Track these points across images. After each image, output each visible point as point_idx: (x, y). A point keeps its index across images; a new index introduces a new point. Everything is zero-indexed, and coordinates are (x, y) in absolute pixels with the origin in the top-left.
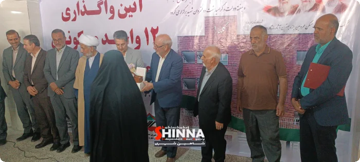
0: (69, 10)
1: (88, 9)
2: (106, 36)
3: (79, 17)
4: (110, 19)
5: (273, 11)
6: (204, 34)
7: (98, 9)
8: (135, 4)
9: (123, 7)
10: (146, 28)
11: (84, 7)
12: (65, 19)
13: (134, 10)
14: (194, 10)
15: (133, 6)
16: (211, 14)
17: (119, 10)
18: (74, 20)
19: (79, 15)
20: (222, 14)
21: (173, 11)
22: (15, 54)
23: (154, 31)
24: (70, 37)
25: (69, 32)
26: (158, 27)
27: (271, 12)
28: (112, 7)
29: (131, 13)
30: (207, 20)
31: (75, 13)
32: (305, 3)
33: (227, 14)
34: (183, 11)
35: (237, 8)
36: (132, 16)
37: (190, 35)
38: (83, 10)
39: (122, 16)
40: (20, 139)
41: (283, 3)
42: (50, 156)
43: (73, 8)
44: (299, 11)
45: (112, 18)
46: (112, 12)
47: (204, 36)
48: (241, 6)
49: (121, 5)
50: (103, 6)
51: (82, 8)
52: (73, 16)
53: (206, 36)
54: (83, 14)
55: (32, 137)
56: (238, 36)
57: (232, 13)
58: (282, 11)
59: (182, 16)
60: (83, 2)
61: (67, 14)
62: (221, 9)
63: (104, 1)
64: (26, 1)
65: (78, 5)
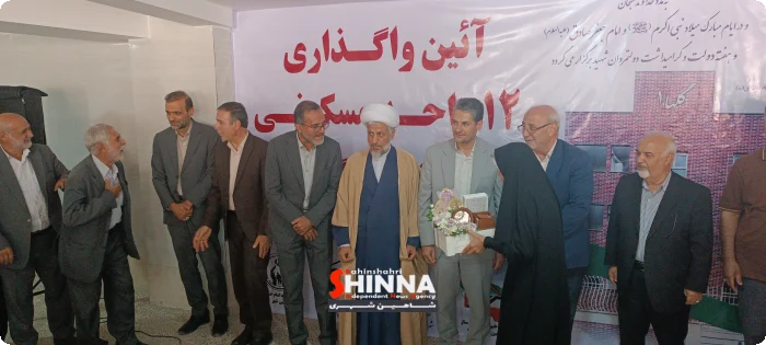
0: (304, 49)
1: (350, 48)
3: (327, 65)
4: (401, 70)
6: (631, 110)
7: (375, 48)
8: (465, 40)
9: (436, 47)
10: (489, 95)
11: (342, 43)
12: (291, 68)
13: (462, 54)
14: (611, 56)
15: (459, 44)
17: (425, 52)
18: (315, 69)
19: (327, 59)
20: (682, 66)
21: (557, 56)
22: (183, 145)
23: (509, 100)
25: (300, 96)
26: (517, 90)
28: (408, 45)
29: (453, 60)
30: (641, 78)
31: (317, 54)
33: (691, 67)
34: (584, 59)
35: (719, 56)
36: (455, 66)
38: (338, 50)
39: (431, 65)
40: (185, 331)
43: (314, 44)
45: (407, 68)
46: (409, 55)
47: (632, 114)
48: (727, 52)
49: (432, 41)
50: (387, 43)
51: (334, 45)
52: (311, 62)
53: (637, 114)
54: (336, 57)
56: (715, 114)
57: (707, 66)
59: (579, 69)
60: (340, 31)
61: (297, 57)
62: (677, 55)
63: (390, 31)
64: (210, 28)
65: (326, 38)
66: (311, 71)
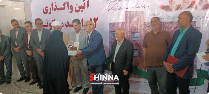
0: (47, 8)
1: (58, 7)
2: (68, 22)
3: (53, 11)
4: (70, 13)
5: (166, 8)
6: (124, 22)
7: (64, 7)
8: (84, 4)
9: (78, 6)
10: (91, 18)
11: (56, 5)
12: (45, 13)
13: (84, 8)
14: (119, 7)
15: (83, 5)
16: (129, 10)
17: (75, 8)
19: (53, 10)
20: (135, 10)
21: (106, 8)
22: (17, 33)
23: (96, 20)
24: (47, 23)
25: (47, 20)
26: (97, 17)
27: (164, 9)
28: (71, 6)
29: (82, 9)
30: (126, 13)
31: (50, 9)
32: (185, 4)
33: (138, 10)
34: (113, 8)
35: (144, 7)
36: (83, 11)
37: (116, 22)
38: (55, 8)
39: (77, 11)
40: (18, 81)
41: (172, 4)
42: (35, 91)
43: (50, 6)
44: (181, 8)
45: (71, 12)
46: (72, 8)
47: (124, 23)
49: (77, 5)
50: (66, 5)
52: (49, 11)
53: (126, 23)
54: (55, 10)
55: (25, 80)
56: (145, 23)
57: (141, 9)
58: (171, 8)
59: (112, 11)
60: (55, 3)
61: (46, 10)
62: (135, 7)
63: (67, 2)
64: (23, 3)
65: (52, 5)
66: (49, 13)
